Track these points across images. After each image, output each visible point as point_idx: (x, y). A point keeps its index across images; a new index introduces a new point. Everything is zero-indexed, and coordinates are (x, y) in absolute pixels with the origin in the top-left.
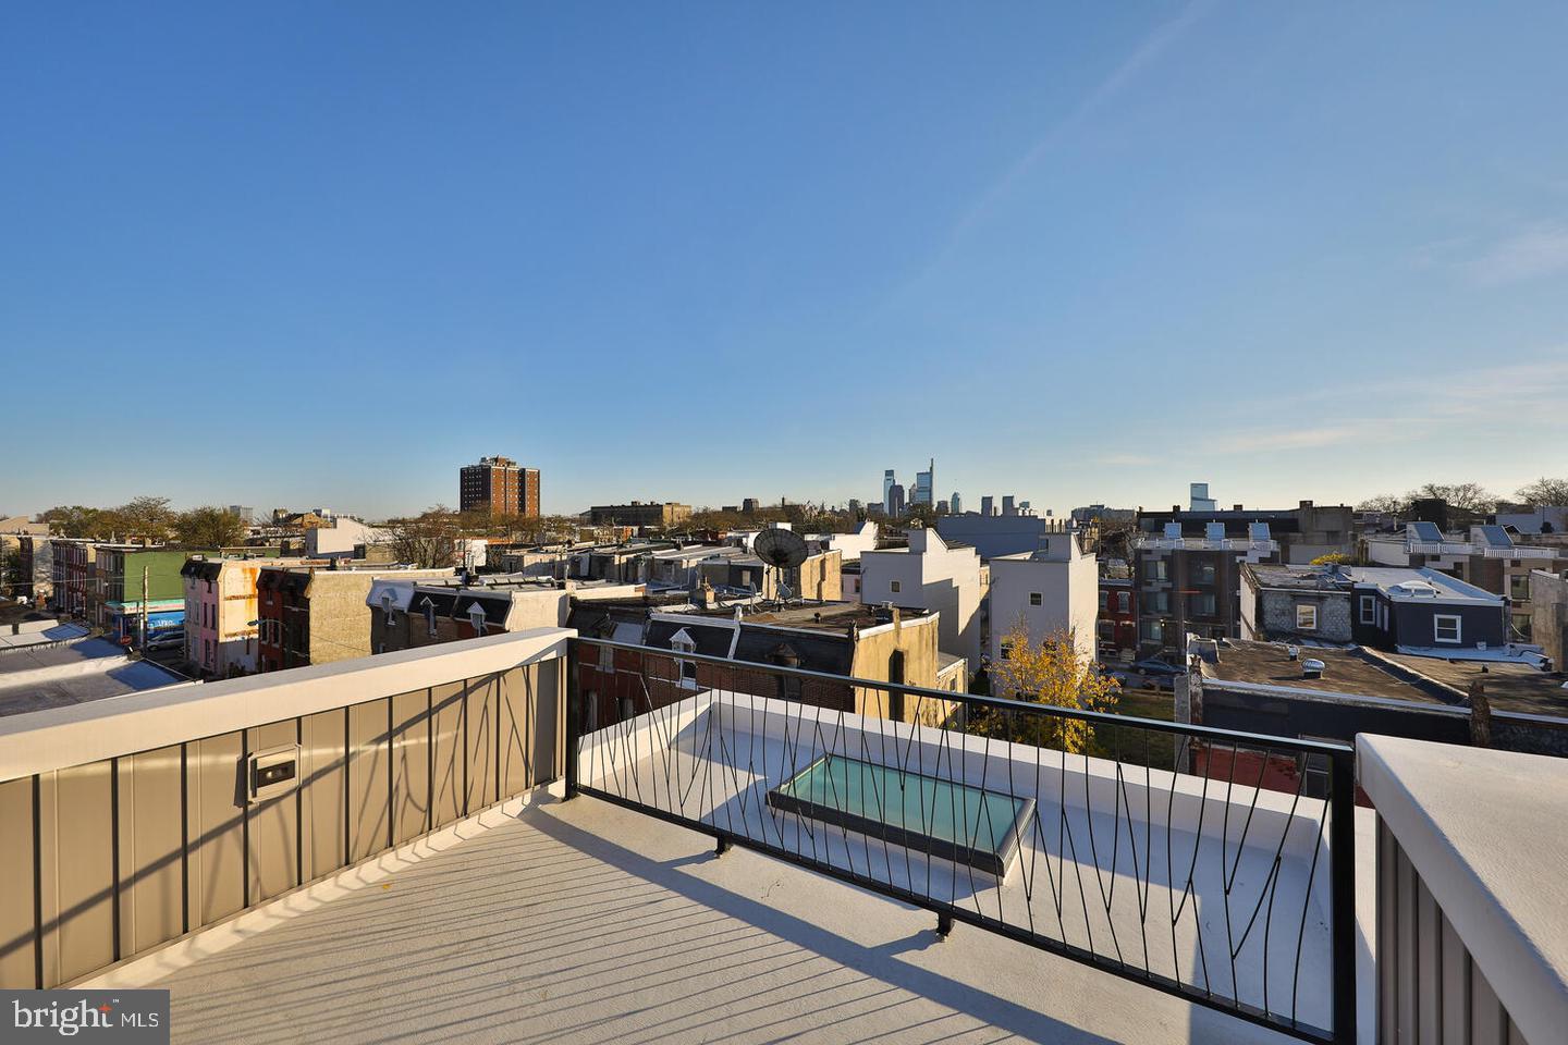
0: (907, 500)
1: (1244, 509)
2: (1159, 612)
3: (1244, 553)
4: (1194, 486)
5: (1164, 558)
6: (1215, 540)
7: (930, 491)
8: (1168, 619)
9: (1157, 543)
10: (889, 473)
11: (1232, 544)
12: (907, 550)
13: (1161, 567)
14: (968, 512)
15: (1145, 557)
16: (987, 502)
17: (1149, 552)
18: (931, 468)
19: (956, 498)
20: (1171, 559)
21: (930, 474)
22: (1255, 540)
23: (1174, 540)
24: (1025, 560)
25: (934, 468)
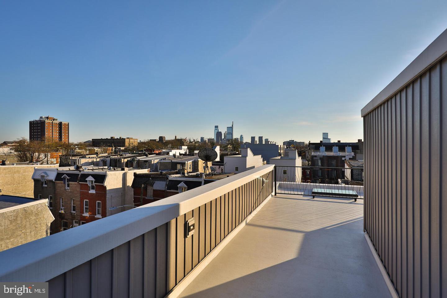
0: (223, 137)
1: (341, 142)
2: (318, 177)
3: (345, 157)
4: (324, 134)
5: (321, 159)
6: (335, 152)
7: (232, 134)
8: (322, 179)
9: (318, 154)
10: (216, 127)
11: (341, 154)
12: (240, 156)
13: (320, 161)
14: (246, 143)
15: (314, 158)
16: (253, 138)
17: (316, 156)
18: (232, 125)
19: (242, 137)
20: (323, 159)
21: (232, 128)
22: (347, 152)
23: (322, 152)
24: (279, 159)
25: (233, 125)
